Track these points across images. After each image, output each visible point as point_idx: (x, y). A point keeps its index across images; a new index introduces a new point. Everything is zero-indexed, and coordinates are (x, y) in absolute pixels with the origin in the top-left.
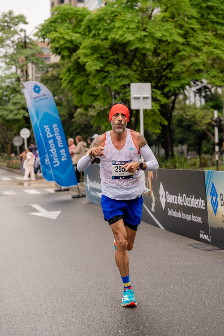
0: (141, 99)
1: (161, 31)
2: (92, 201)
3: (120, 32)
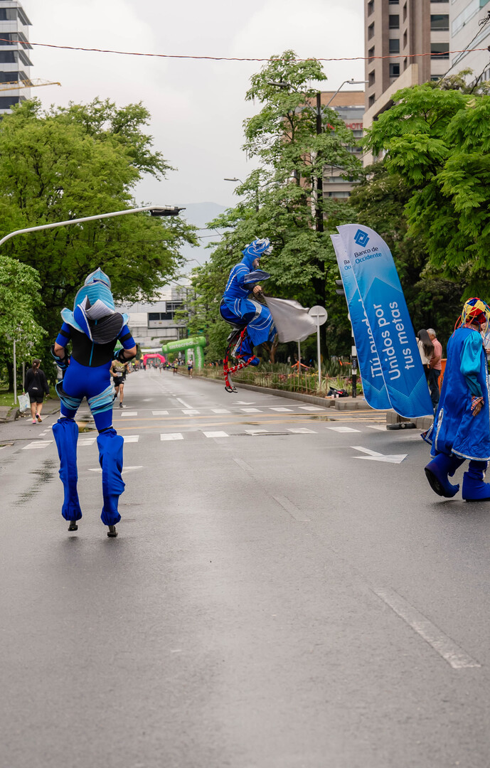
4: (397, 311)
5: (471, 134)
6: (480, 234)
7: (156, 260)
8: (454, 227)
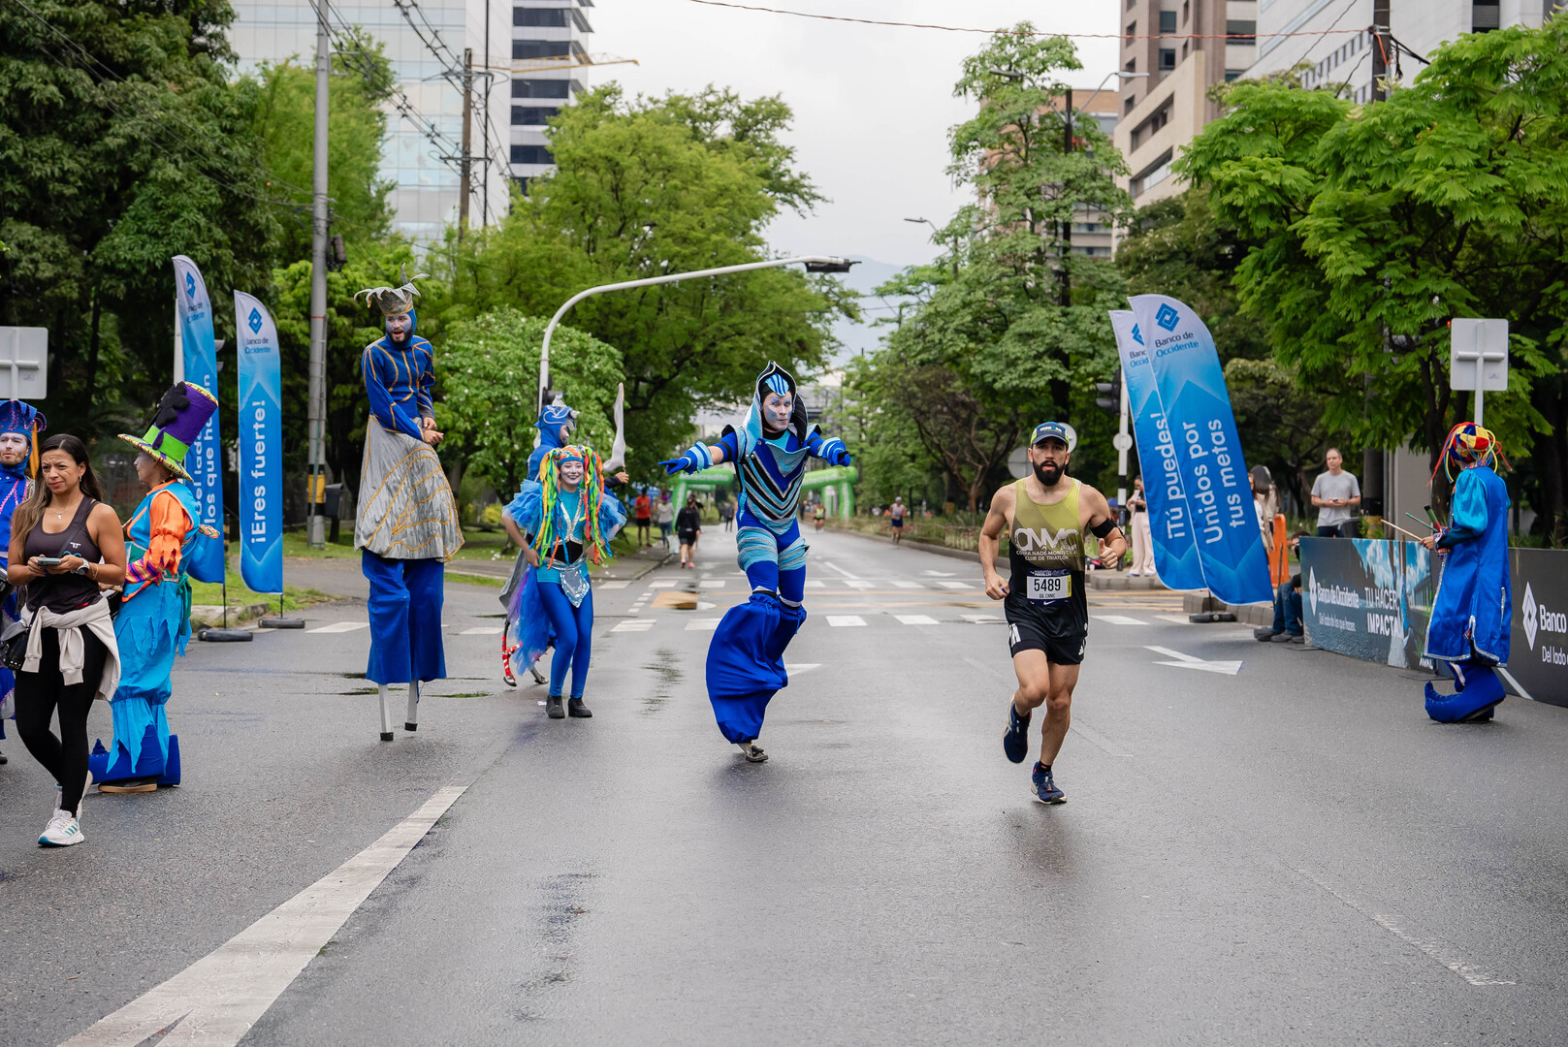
0: (1480, 362)
1: (1546, 176)
2: (1321, 644)
3: (1429, 177)
4: (1221, 434)
5: (1355, 161)
6: (1363, 317)
7: (800, 342)
8: (1319, 305)
